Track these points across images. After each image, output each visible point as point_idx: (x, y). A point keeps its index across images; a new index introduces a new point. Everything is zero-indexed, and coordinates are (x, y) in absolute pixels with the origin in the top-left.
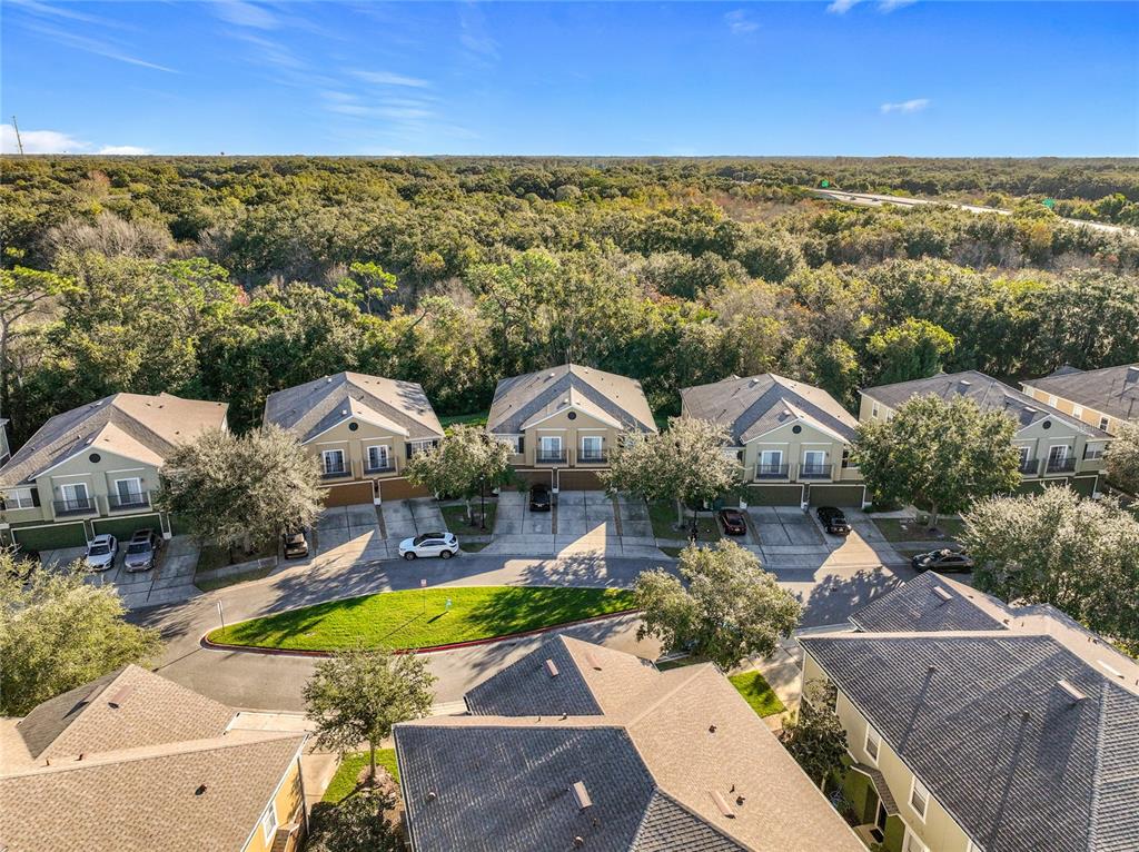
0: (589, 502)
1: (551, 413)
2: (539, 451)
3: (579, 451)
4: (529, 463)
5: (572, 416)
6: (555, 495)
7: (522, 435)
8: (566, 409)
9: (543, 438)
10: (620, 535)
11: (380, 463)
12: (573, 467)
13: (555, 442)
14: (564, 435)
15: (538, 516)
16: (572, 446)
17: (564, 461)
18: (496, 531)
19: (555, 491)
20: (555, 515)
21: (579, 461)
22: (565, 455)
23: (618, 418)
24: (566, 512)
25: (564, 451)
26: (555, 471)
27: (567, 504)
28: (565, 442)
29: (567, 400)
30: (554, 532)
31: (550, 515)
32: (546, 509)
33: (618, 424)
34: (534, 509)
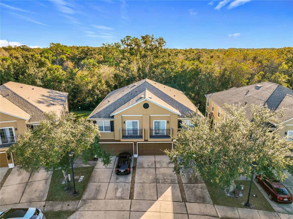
0: (158, 165)
1: (133, 104)
2: (124, 131)
3: (151, 130)
4: (117, 138)
5: (146, 106)
6: (135, 159)
7: (112, 119)
8: (142, 101)
9: (126, 121)
10: (184, 200)
11: (9, 140)
12: (147, 141)
13: (134, 124)
14: (141, 119)
15: (121, 179)
16: (146, 127)
17: (141, 137)
18: (85, 197)
19: (136, 156)
20: (133, 178)
21: (151, 137)
22: (142, 133)
23: (177, 108)
24: (141, 175)
25: (141, 130)
26: (135, 143)
27: (143, 167)
28: (141, 124)
29: (143, 96)
30: (131, 197)
31: (130, 177)
32: (127, 173)
33: (177, 112)
34: (118, 173)
